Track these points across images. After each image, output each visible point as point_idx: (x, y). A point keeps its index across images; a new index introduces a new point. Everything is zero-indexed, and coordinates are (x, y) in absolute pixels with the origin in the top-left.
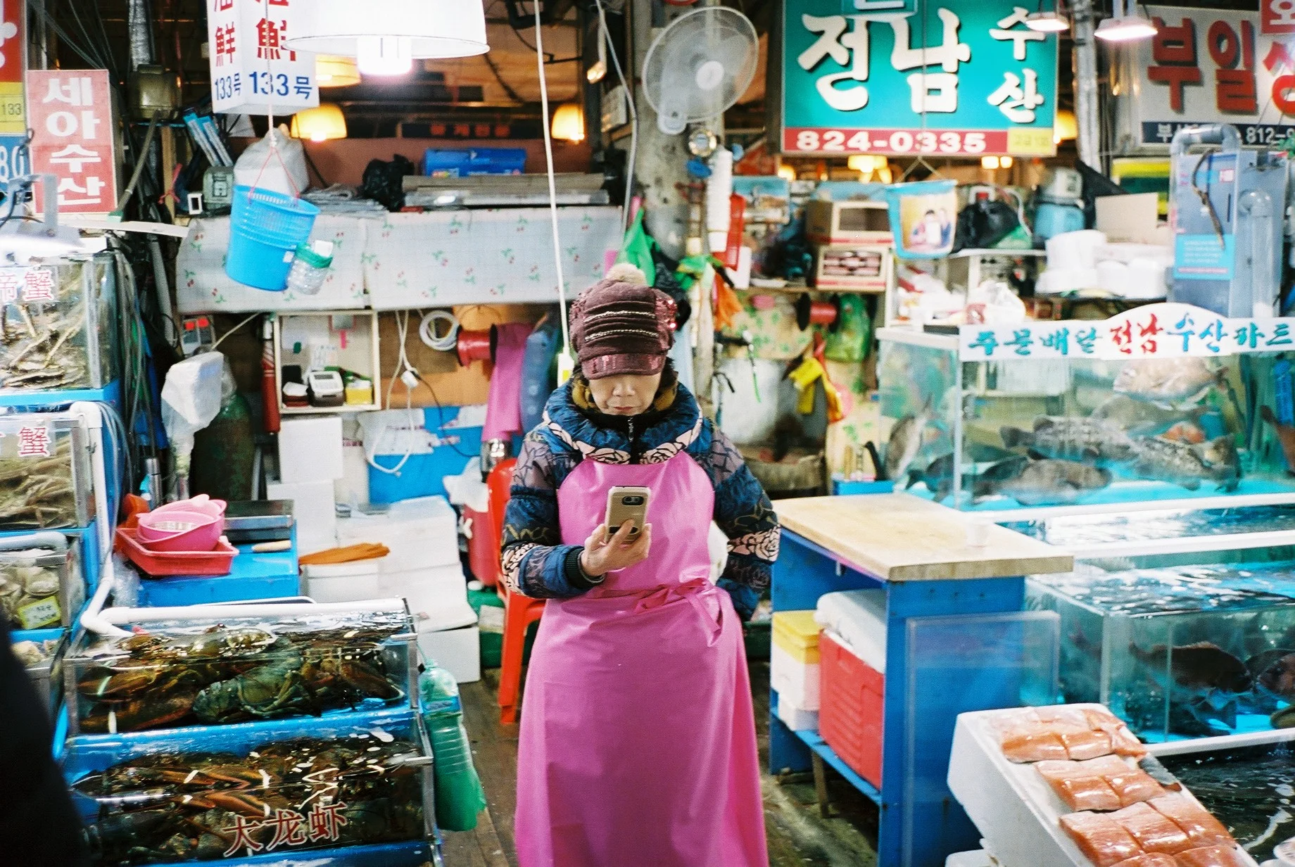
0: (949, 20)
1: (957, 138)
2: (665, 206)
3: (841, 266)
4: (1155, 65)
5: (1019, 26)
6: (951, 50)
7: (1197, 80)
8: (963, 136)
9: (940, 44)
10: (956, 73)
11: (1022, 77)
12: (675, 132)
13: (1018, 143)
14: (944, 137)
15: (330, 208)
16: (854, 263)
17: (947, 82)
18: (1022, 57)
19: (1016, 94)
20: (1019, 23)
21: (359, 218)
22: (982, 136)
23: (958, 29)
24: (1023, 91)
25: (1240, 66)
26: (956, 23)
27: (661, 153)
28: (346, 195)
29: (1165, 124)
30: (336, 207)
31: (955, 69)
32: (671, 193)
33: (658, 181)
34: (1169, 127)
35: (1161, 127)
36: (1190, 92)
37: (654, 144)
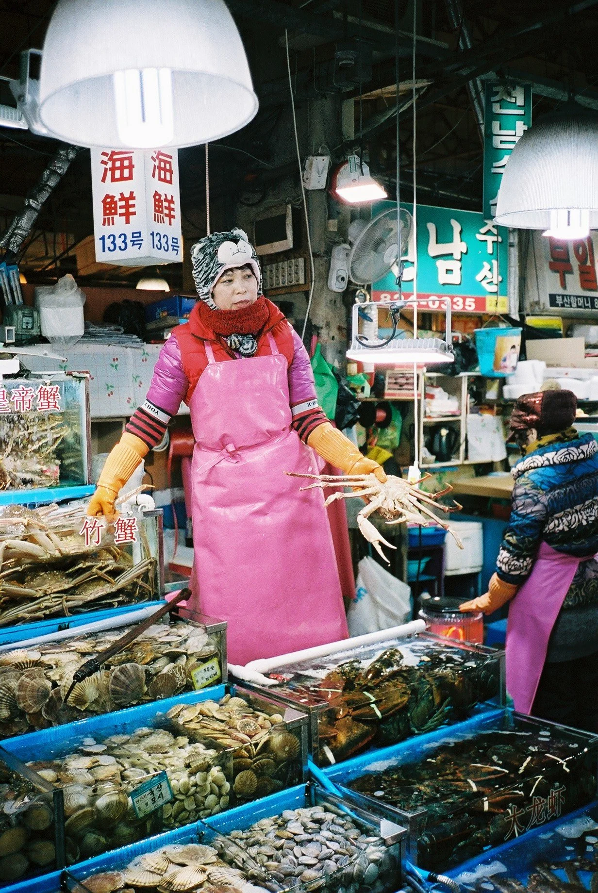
0: (456, 227)
1: (461, 300)
2: (332, 342)
3: (396, 383)
4: (552, 260)
5: (490, 233)
6: (457, 246)
7: (571, 272)
8: (464, 299)
9: (452, 241)
10: (460, 260)
11: (491, 265)
12: (340, 291)
13: (491, 305)
14: (455, 300)
15: (106, 339)
16: (403, 381)
17: (455, 265)
18: (491, 252)
19: (489, 275)
20: (489, 230)
21: (126, 347)
22: (473, 300)
23: (461, 232)
24: (492, 273)
25: (589, 264)
26: (459, 229)
27: (329, 305)
28: (119, 330)
29: (559, 295)
30: (110, 339)
31: (459, 258)
32: (334, 332)
33: (328, 325)
34: (561, 297)
35: (557, 297)
36: (568, 277)
37: (325, 298)
